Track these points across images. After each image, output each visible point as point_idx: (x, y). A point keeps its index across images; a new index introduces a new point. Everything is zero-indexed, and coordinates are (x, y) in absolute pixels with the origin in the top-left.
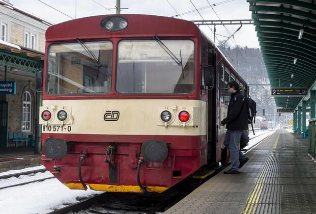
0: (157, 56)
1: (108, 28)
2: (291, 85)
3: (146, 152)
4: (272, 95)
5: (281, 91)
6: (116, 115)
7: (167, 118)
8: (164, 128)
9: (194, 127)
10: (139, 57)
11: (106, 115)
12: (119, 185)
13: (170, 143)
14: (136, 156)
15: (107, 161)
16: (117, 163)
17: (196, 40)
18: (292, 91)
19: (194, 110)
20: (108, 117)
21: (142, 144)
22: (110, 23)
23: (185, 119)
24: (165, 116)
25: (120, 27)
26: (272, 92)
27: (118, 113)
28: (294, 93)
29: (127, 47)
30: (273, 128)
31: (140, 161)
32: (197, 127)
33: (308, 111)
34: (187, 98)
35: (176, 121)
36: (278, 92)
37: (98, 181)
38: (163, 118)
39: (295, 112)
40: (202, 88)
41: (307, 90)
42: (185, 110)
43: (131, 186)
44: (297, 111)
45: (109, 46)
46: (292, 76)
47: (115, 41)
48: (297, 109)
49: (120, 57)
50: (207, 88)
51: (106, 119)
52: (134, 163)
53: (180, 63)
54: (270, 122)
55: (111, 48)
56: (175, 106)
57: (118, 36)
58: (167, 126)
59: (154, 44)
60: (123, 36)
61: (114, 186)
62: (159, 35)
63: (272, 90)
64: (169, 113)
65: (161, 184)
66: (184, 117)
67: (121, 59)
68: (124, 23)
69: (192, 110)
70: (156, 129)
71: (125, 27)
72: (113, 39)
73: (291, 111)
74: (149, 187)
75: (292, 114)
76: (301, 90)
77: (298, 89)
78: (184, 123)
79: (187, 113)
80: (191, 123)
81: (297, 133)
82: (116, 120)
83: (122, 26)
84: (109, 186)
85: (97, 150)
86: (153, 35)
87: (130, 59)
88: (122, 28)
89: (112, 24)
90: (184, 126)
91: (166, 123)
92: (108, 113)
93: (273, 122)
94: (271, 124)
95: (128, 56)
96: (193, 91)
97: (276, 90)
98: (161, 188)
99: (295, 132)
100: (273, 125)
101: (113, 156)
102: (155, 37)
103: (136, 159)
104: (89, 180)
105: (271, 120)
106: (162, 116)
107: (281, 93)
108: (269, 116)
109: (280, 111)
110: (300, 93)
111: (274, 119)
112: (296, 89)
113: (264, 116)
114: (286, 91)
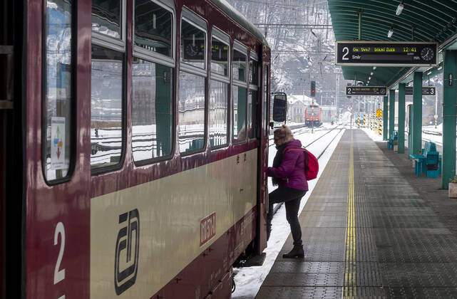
2: (390, 34)
4: (340, 60)
5: (363, 50)
18: (393, 50)
26: (340, 54)
28: (399, 56)
30: (332, 123)
36: (356, 54)
41: (434, 48)
46: (400, 9)
54: (325, 108)
63: (340, 46)
73: (380, 92)
76: (419, 48)
77: (410, 46)
93: (334, 108)
94: (330, 112)
97: (350, 46)
99: (391, 143)
100: (333, 115)
105: (328, 104)
107: (364, 57)
108: (324, 94)
109: (352, 91)
110: (417, 58)
111: (336, 101)
112: (406, 46)
113: (313, 94)
114: (376, 50)
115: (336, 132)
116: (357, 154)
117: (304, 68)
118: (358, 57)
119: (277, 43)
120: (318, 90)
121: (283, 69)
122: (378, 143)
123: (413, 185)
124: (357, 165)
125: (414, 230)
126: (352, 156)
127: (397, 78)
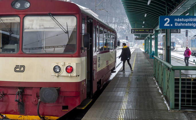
0: (51, 27)
1: (17, 8)
2: (143, 27)
3: (43, 96)
4: (132, 33)
5: (137, 30)
6: (23, 68)
7: (58, 70)
8: (56, 78)
9: (76, 76)
10: (38, 27)
11: (16, 68)
12: (26, 115)
13: (60, 88)
14: (37, 97)
15: (16, 101)
16: (24, 100)
17: (78, 15)
18: (143, 30)
19: (76, 64)
20: (17, 69)
21: (41, 88)
22: (18, 4)
23: (70, 71)
24: (56, 69)
25: (25, 7)
27: (24, 67)
28: (145, 31)
29: (30, 21)
30: (132, 47)
31: (39, 100)
32: (79, 76)
33: (153, 39)
34: (72, 57)
35: (64, 73)
36: (135, 31)
37: (12, 113)
38: (55, 70)
39: (145, 39)
40: (82, 49)
41: (152, 30)
42: (70, 65)
43: (34, 116)
44: (146, 39)
45: (17, 19)
46: (144, 22)
47: (22, 16)
48: (147, 38)
49: (25, 27)
50: (86, 48)
51: (16, 71)
52: (36, 101)
53: (67, 32)
54: (130, 43)
55: (19, 21)
56: (63, 62)
57: (23, 13)
58: (58, 76)
59: (48, 18)
60: (27, 13)
61: (23, 116)
62: (52, 13)
63: (132, 30)
64: (59, 67)
65: (54, 115)
66: (69, 70)
67: (26, 29)
68: (28, 4)
69: (75, 65)
70: (50, 77)
71: (28, 7)
72: (20, 15)
73: (143, 39)
74: (46, 117)
75: (144, 41)
76: (149, 30)
77: (147, 29)
78: (69, 74)
79: (71, 67)
80: (74, 74)
81: (147, 53)
82: (23, 71)
83: (26, 6)
84: (19, 116)
85: (10, 92)
86: (48, 13)
87: (32, 29)
88: (26, 7)
89: (19, 4)
90: (69, 76)
91: (57, 74)
92: (17, 67)
93: (133, 43)
94: (132, 44)
95: (30, 27)
96: (76, 52)
97: (134, 30)
98: (55, 117)
100: (133, 45)
101: (21, 96)
102: (49, 14)
103: (37, 98)
104: (5, 111)
106: (54, 69)
107: (137, 32)
108: (130, 39)
109: (136, 39)
110: (149, 32)
111: (133, 41)
112: (146, 29)
113: (127, 40)
114: (140, 30)
115: (133, 49)
116: (137, 54)
117: (125, 32)
118: (136, 32)
119: (118, 26)
120: (128, 38)
121: (119, 33)
122: (143, 52)
123: (148, 60)
124: (137, 56)
125: (147, 68)
126: (136, 55)
127: (147, 36)
